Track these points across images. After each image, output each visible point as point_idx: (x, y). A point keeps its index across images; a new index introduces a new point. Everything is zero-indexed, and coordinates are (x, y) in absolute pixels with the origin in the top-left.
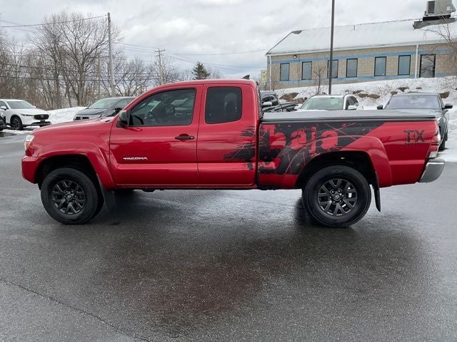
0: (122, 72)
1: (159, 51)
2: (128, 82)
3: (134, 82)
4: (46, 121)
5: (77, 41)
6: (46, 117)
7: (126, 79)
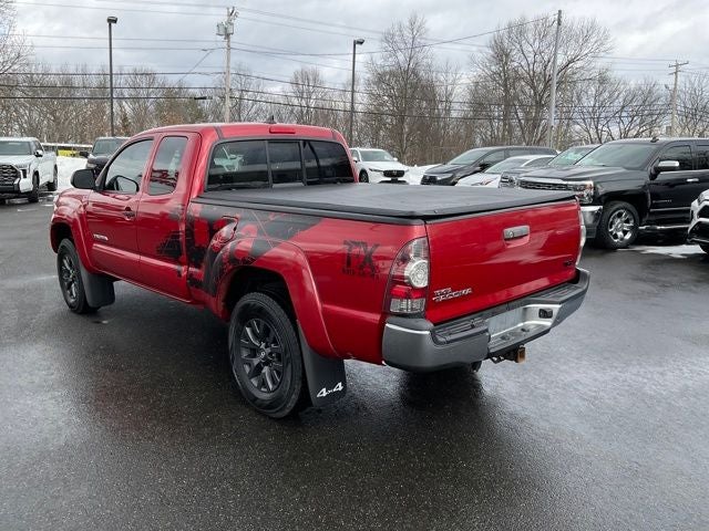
0: (618, 104)
1: (677, 66)
2: (626, 121)
3: (637, 120)
4: (400, 179)
5: (538, 58)
6: (401, 173)
7: (624, 114)
